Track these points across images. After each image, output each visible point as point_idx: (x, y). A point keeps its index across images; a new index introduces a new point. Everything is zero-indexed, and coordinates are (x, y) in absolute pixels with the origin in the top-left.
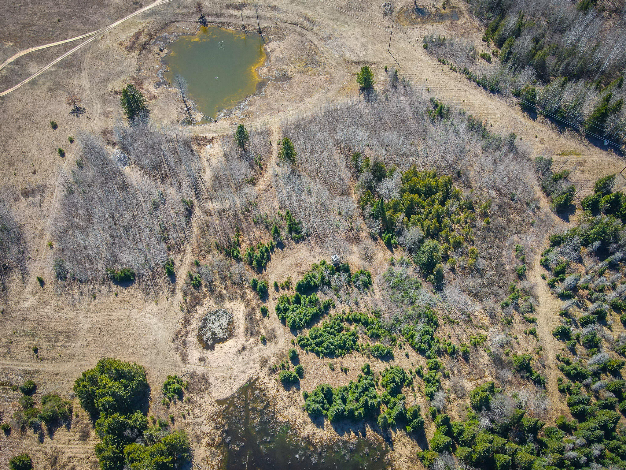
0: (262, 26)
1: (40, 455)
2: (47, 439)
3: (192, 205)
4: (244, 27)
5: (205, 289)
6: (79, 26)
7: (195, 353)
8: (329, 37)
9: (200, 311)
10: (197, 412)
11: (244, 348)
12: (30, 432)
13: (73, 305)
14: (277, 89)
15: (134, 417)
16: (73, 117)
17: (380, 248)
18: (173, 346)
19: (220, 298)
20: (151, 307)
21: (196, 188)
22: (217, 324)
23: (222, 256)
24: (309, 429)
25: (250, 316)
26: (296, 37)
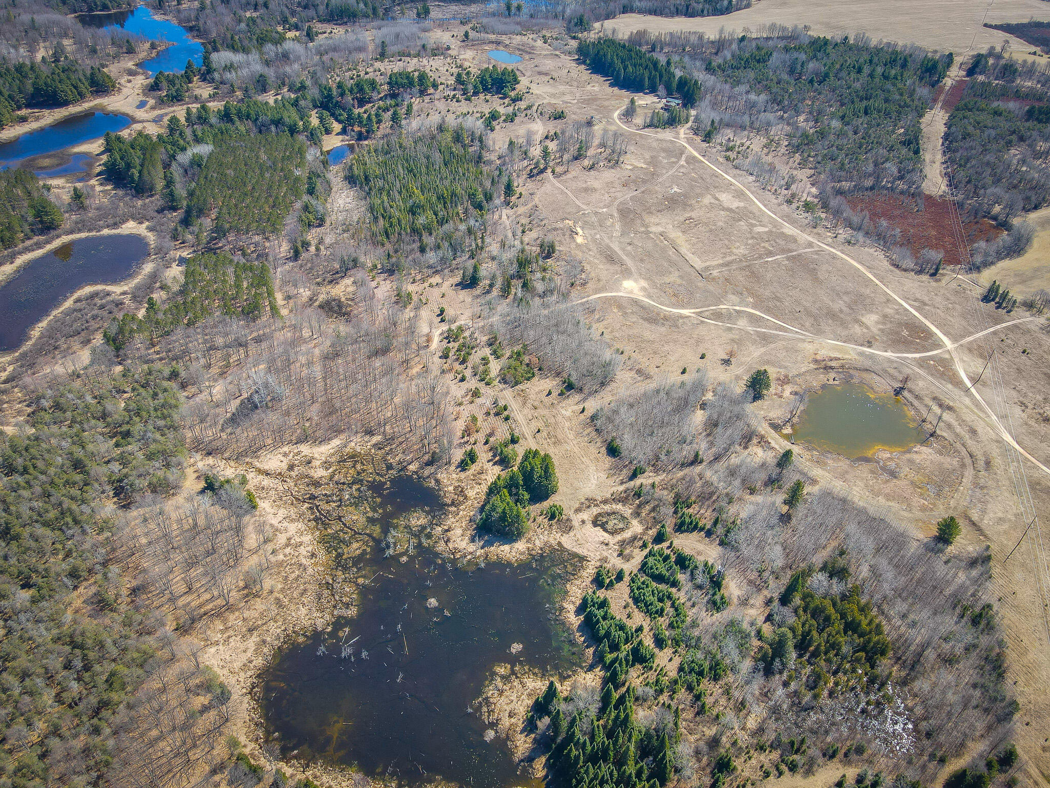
0: (938, 432)
1: (481, 465)
2: (491, 463)
3: (701, 462)
4: (924, 421)
5: (637, 502)
6: (807, 324)
7: (586, 516)
8: (982, 488)
9: (619, 507)
10: (546, 533)
11: (607, 544)
12: (491, 454)
13: (578, 434)
14: (872, 472)
15: (525, 493)
16: (719, 362)
17: (762, 609)
18: (583, 500)
19: (637, 514)
20: (603, 476)
21: (717, 458)
22: (616, 521)
23: (671, 500)
24: (571, 608)
25: (634, 538)
26: (955, 463)
